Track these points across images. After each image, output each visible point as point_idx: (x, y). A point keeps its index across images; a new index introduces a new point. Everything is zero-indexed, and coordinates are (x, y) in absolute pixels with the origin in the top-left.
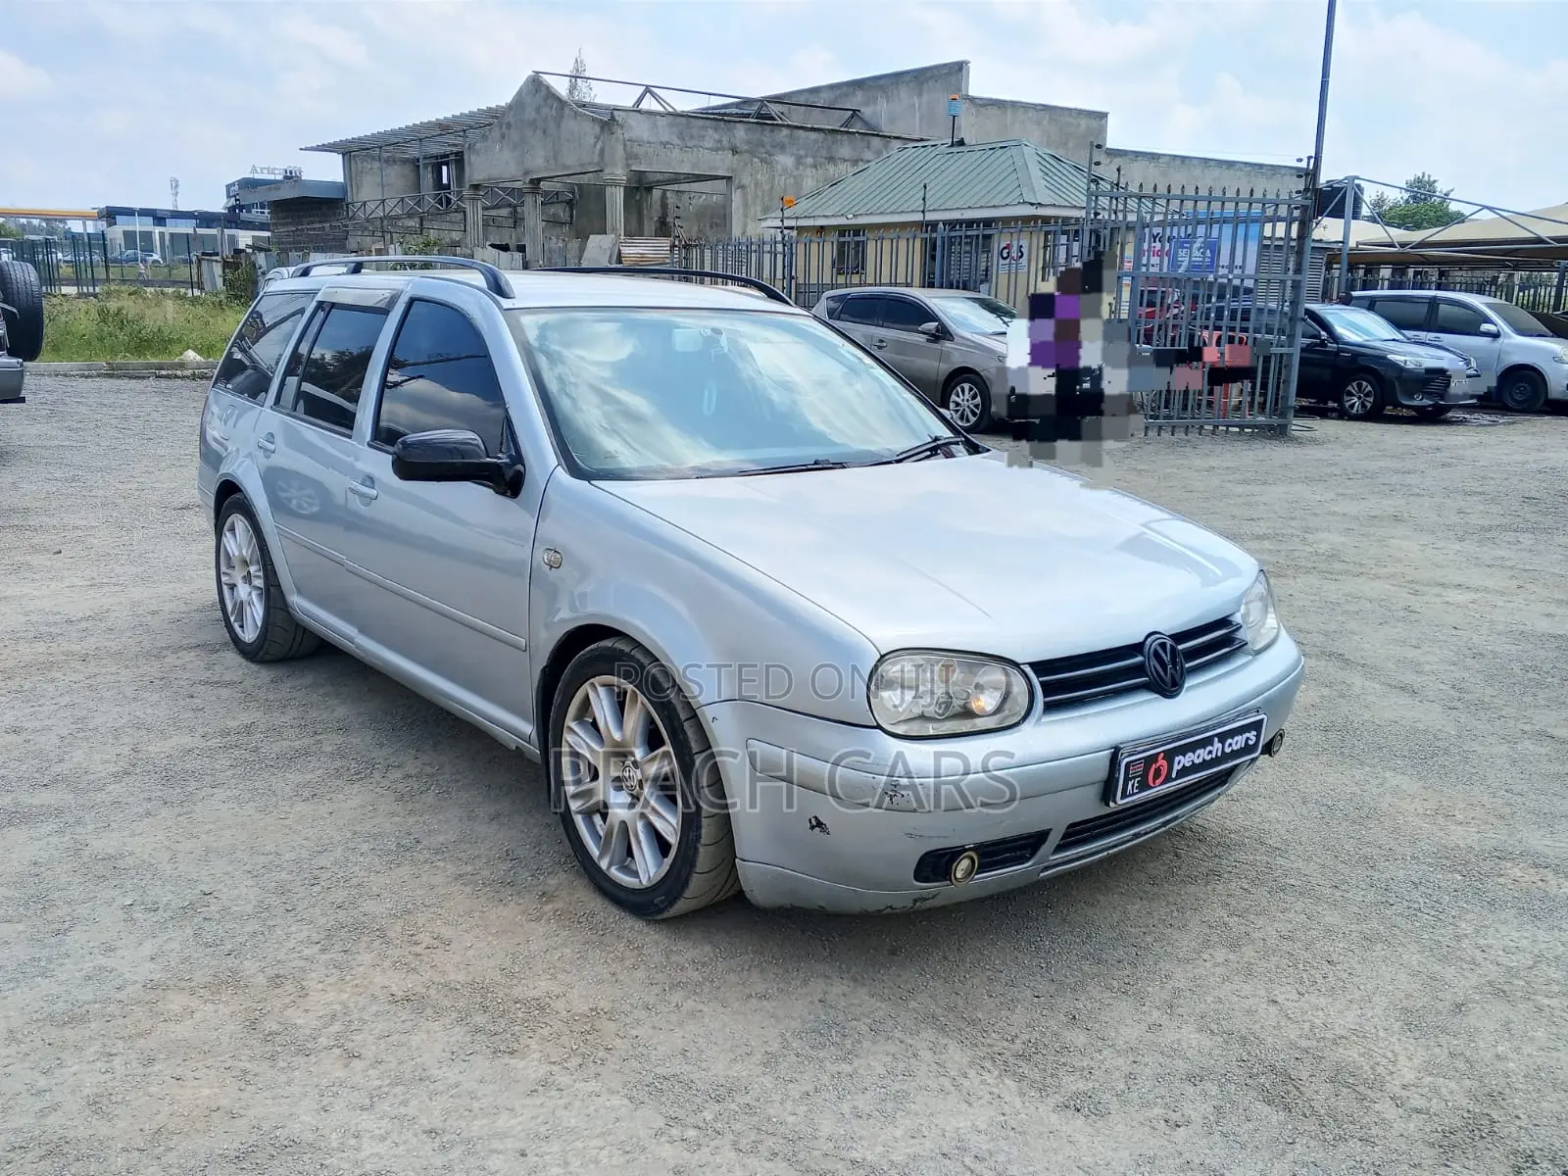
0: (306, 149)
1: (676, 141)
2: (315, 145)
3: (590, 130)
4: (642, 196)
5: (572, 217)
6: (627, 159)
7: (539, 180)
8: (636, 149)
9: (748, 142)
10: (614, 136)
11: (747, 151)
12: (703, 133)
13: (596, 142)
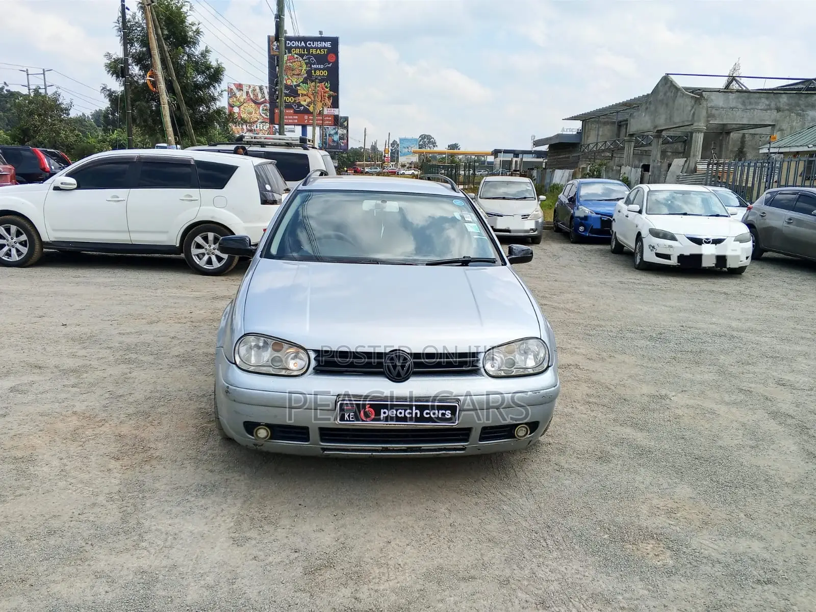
0: (565, 119)
1: (740, 106)
2: (569, 117)
3: (689, 102)
4: (723, 137)
5: (684, 149)
6: (708, 117)
7: (662, 130)
8: (714, 111)
9: (789, 105)
10: (701, 106)
11: (788, 110)
12: (759, 101)
13: (692, 110)
